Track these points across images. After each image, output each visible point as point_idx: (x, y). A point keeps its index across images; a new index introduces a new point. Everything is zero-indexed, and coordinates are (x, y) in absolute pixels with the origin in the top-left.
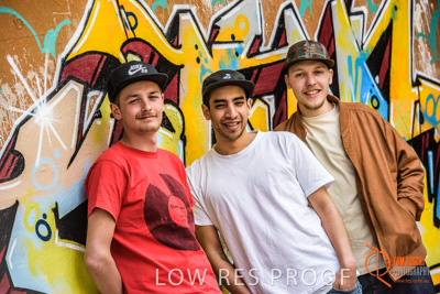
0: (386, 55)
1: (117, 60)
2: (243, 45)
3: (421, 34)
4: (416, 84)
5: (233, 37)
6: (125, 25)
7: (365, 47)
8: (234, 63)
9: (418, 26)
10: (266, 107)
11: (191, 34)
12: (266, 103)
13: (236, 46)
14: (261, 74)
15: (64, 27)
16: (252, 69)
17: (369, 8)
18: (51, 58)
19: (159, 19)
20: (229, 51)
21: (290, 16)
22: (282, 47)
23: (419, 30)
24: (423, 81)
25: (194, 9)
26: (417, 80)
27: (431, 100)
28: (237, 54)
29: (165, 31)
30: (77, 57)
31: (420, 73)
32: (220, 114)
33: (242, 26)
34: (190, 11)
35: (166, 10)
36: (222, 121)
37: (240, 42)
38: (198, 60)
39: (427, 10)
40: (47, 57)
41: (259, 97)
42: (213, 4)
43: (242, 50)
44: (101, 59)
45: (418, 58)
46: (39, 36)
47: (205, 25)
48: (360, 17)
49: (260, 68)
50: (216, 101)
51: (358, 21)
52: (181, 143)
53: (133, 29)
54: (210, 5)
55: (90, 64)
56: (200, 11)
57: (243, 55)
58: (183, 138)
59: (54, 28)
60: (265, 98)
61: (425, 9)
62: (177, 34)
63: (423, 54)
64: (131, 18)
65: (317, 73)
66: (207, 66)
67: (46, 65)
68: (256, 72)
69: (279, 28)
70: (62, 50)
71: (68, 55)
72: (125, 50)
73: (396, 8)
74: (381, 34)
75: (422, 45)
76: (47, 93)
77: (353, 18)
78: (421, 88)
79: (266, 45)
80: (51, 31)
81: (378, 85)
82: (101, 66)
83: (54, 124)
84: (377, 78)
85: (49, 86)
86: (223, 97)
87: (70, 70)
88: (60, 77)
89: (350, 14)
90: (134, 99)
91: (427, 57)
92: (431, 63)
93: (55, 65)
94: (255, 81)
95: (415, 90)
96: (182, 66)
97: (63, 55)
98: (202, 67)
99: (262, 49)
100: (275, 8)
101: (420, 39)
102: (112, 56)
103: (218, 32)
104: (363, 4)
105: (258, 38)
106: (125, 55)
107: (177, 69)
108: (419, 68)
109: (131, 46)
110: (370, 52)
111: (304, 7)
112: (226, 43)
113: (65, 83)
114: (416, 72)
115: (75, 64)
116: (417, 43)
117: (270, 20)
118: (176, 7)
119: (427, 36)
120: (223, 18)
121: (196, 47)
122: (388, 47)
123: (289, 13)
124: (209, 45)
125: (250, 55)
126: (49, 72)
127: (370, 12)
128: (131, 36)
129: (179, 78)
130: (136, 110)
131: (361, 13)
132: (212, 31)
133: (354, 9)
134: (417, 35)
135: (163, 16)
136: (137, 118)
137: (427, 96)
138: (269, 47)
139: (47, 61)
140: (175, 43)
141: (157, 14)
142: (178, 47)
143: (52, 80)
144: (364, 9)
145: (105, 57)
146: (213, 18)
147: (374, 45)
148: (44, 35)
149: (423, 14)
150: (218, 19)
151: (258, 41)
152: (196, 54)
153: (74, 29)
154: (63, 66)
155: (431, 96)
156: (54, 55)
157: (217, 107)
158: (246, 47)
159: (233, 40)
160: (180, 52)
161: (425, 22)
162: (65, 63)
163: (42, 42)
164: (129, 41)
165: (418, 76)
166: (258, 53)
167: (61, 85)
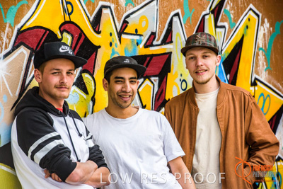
0: (237, 60)
1: (56, 35)
2: (142, 38)
3: (261, 49)
4: (254, 84)
5: (136, 31)
6: (64, 10)
7: (223, 52)
8: (135, 50)
9: (260, 43)
10: (152, 85)
11: (108, 25)
12: (152, 83)
13: (137, 37)
14: (152, 61)
15: (22, 6)
16: (146, 56)
17: (229, 24)
18: (10, 27)
19: (88, 10)
20: (133, 40)
21: (176, 22)
22: (168, 43)
23: (261, 46)
24: (258, 83)
25: (113, 6)
26: (255, 81)
27: (262, 97)
28: (138, 44)
29: (91, 19)
30: (29, 29)
31: (257, 77)
32: (118, 87)
33: (144, 24)
34: (110, 7)
35: (94, 4)
36: (118, 93)
37: (141, 35)
38: (111, 44)
39: (268, 32)
40: (8, 25)
41: (148, 77)
42: (126, 5)
43: (141, 41)
44: (45, 33)
45: (257, 65)
46: (4, 9)
47: (119, 19)
48: (223, 30)
49: (152, 56)
50: (117, 78)
51: (221, 32)
52: (91, 103)
53: (69, 14)
54: (124, 5)
55: (37, 36)
56: (117, 9)
57: (141, 46)
58: (93, 99)
59: (15, 5)
60: (152, 79)
61: (266, 31)
62: (99, 23)
63: (261, 63)
64: (69, 6)
65: (204, 57)
66: (116, 50)
67: (6, 32)
68: (148, 59)
69: (168, 30)
70: (19, 22)
71: (22, 26)
72: (62, 29)
73: (247, 27)
74: (235, 44)
75: (261, 57)
76: (4, 52)
77: (218, 30)
78: (256, 88)
79: (158, 40)
80: (13, 7)
81: (228, 81)
82: (44, 38)
83: (6, 76)
84: (228, 76)
85: (6, 48)
86: (122, 76)
87: (22, 38)
88: (15, 42)
89: (216, 26)
90: (56, 71)
91: (263, 66)
92: (266, 70)
93: (13, 32)
94: (147, 66)
95: (252, 88)
96: (100, 47)
97: (19, 26)
98: (113, 50)
99: (155, 43)
100: (167, 14)
101: (260, 52)
102: (53, 32)
103: (127, 26)
104: (226, 21)
105: (153, 34)
106: (62, 33)
107: (95, 49)
108: (257, 73)
109: (66, 26)
110: (226, 56)
111: (186, 17)
112: (131, 34)
113: (18, 47)
114: (255, 76)
115: (26, 34)
116: (258, 55)
117: (163, 23)
118: (101, 3)
119: (265, 50)
120: (132, 16)
121: (111, 34)
122: (238, 55)
123: (176, 19)
124: (120, 34)
125: (146, 46)
126: (7, 37)
127: (229, 28)
128: (67, 19)
129: (96, 55)
130: (55, 80)
131: (223, 27)
132: (123, 24)
133: (219, 24)
134: (259, 49)
135: (91, 8)
136: (56, 87)
137: (259, 94)
138: (159, 42)
139: (7, 29)
140: (97, 29)
141: (87, 6)
142: (98, 32)
143: (9, 43)
144: (226, 24)
145: (48, 32)
146: (125, 15)
147: (230, 51)
148: (7, 9)
149: (264, 34)
150: (128, 16)
151: (153, 36)
152: (110, 39)
153: (29, 8)
154: (18, 34)
155: (262, 95)
156: (12, 25)
157: (117, 82)
158: (144, 39)
159: (136, 33)
160: (99, 36)
161: (265, 40)
162: (20, 32)
163: (6, 14)
164: (66, 23)
165: (256, 79)
166: (152, 45)
167: (15, 47)
